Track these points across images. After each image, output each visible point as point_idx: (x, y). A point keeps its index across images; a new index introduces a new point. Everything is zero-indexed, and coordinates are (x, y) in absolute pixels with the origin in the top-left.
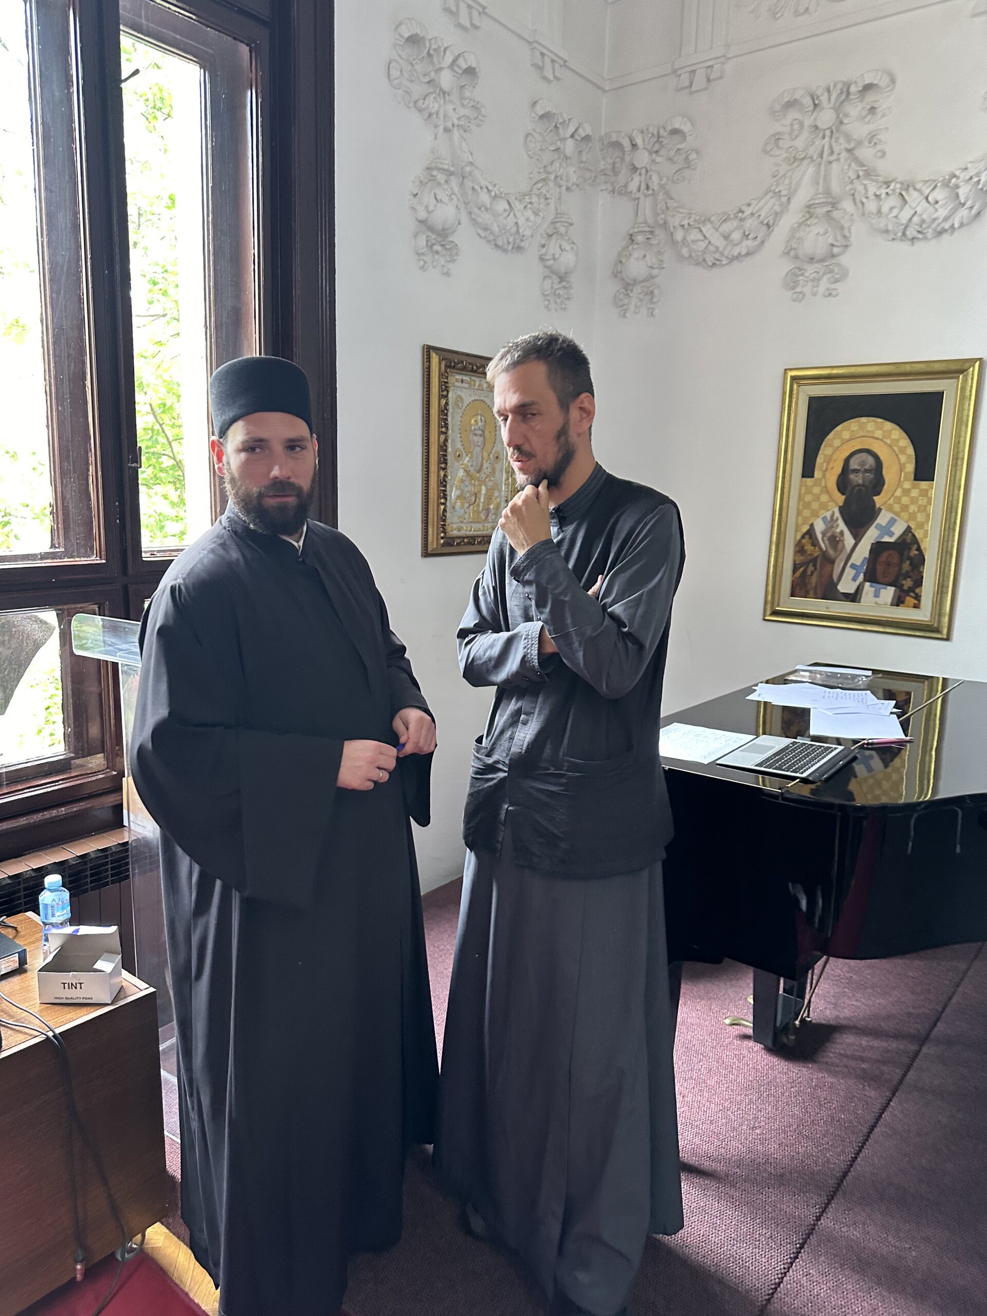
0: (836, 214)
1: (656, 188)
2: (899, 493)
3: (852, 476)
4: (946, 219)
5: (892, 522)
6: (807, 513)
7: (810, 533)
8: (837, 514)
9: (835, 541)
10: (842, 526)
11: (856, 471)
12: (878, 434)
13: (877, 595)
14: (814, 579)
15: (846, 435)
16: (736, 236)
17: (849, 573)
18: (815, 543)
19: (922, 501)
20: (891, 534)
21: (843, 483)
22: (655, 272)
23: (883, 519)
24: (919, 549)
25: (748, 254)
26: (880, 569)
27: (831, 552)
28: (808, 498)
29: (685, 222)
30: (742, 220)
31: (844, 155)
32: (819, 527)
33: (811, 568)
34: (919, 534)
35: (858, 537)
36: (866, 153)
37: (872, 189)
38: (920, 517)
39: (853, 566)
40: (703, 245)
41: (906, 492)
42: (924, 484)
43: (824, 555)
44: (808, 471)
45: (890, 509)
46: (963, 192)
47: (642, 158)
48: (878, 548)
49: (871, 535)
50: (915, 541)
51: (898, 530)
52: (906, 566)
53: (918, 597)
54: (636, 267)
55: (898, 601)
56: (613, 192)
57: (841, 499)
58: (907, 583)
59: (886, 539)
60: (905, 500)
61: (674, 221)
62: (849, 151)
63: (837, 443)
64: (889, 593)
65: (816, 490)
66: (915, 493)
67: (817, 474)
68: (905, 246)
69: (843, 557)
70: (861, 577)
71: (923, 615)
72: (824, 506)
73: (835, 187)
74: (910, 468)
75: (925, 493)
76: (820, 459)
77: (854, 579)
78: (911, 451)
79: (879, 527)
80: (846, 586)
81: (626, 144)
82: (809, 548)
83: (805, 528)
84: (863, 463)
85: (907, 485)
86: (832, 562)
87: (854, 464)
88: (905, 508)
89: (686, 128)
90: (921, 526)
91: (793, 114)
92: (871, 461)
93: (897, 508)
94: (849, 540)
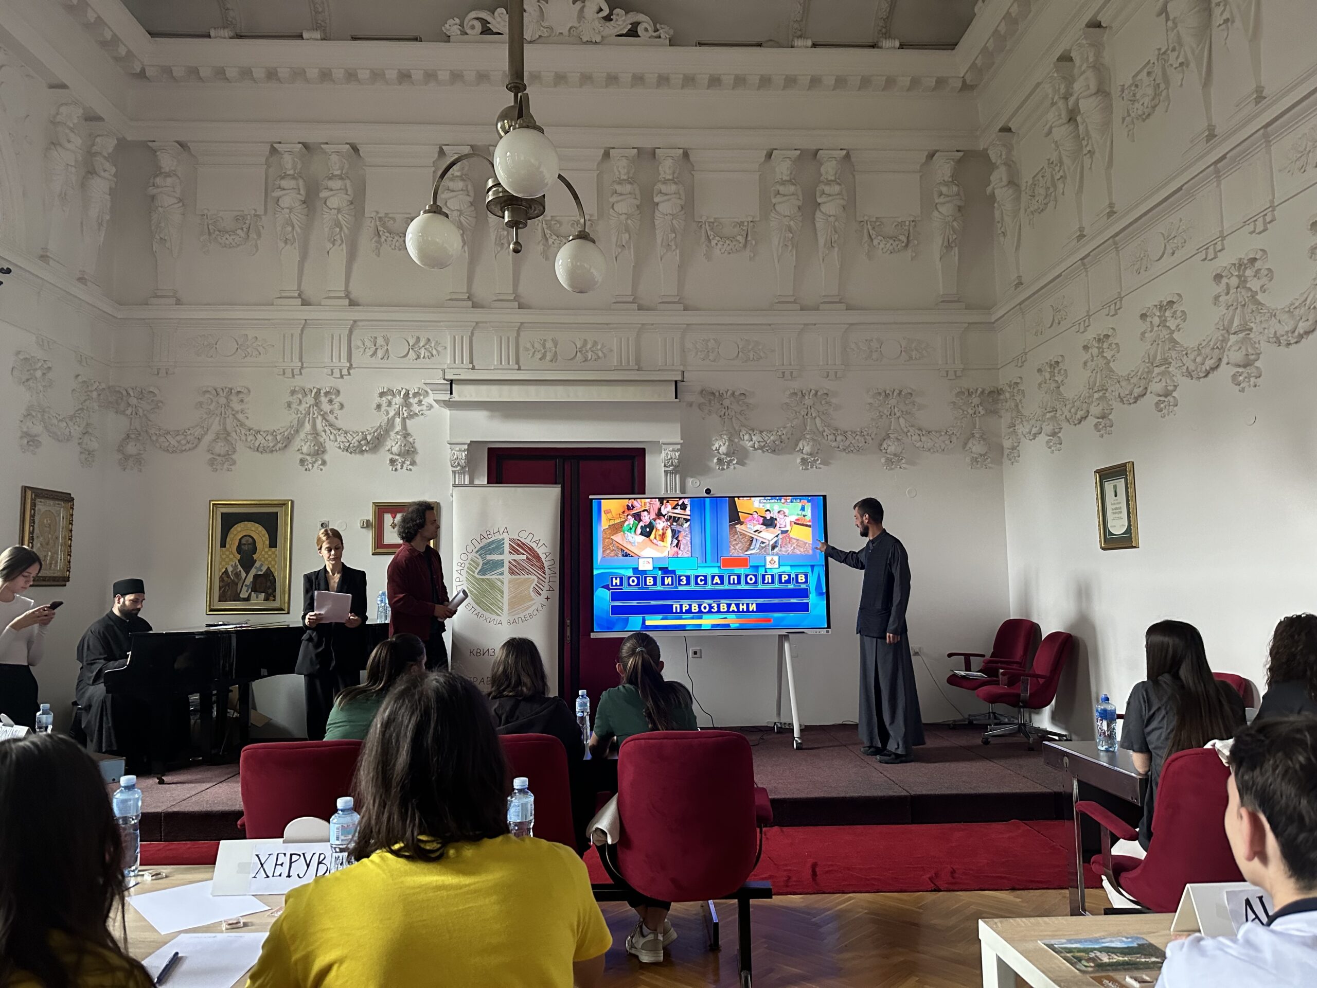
0: (229, 438)
1: (141, 414)
2: (263, 553)
3: (243, 547)
4: (273, 447)
5: (261, 565)
6: (224, 563)
7: (226, 572)
8: (238, 563)
9: (238, 575)
10: (240, 568)
11: (245, 544)
12: (253, 529)
13: (257, 597)
14: (229, 593)
15: (239, 529)
16: (183, 442)
17: (245, 588)
18: (228, 576)
19: (273, 556)
20: (261, 571)
21: (239, 550)
22: (142, 452)
23: (257, 564)
24: (273, 576)
25: (190, 449)
26: (258, 586)
27: (236, 580)
28: (224, 557)
29: (157, 433)
30: (186, 436)
31: (231, 416)
32: (230, 569)
33: (227, 588)
34: (273, 570)
35: (247, 573)
36: (240, 416)
37: (243, 431)
38: (273, 563)
39: (246, 586)
40: (167, 444)
41: (267, 553)
42: (273, 549)
43: (233, 581)
44: (223, 545)
45: (260, 560)
46: (279, 437)
47: (133, 401)
48: (256, 577)
49: (253, 572)
50: (272, 573)
51: (264, 569)
52: (269, 584)
53: (274, 597)
54: (131, 449)
55: (266, 599)
56: (117, 412)
57: (239, 556)
58: (270, 591)
59: (260, 573)
60: (266, 556)
61: (152, 431)
62: (233, 415)
63: (235, 532)
64: (262, 595)
65: (227, 553)
66: (270, 553)
67: (227, 546)
68: (258, 454)
69: (241, 582)
70: (250, 590)
71: (276, 604)
72: (231, 560)
73: (229, 428)
74: (267, 542)
75: (274, 553)
76: (228, 539)
77: (247, 591)
78: (267, 536)
79: (256, 568)
80: (244, 595)
81: (124, 393)
82: (226, 579)
83: (224, 570)
84: (247, 541)
85: (266, 550)
86: (237, 584)
87: (243, 541)
88: (266, 559)
89: (156, 391)
90: (274, 566)
91: (207, 395)
92: (250, 540)
93: (263, 559)
94: (244, 574)
